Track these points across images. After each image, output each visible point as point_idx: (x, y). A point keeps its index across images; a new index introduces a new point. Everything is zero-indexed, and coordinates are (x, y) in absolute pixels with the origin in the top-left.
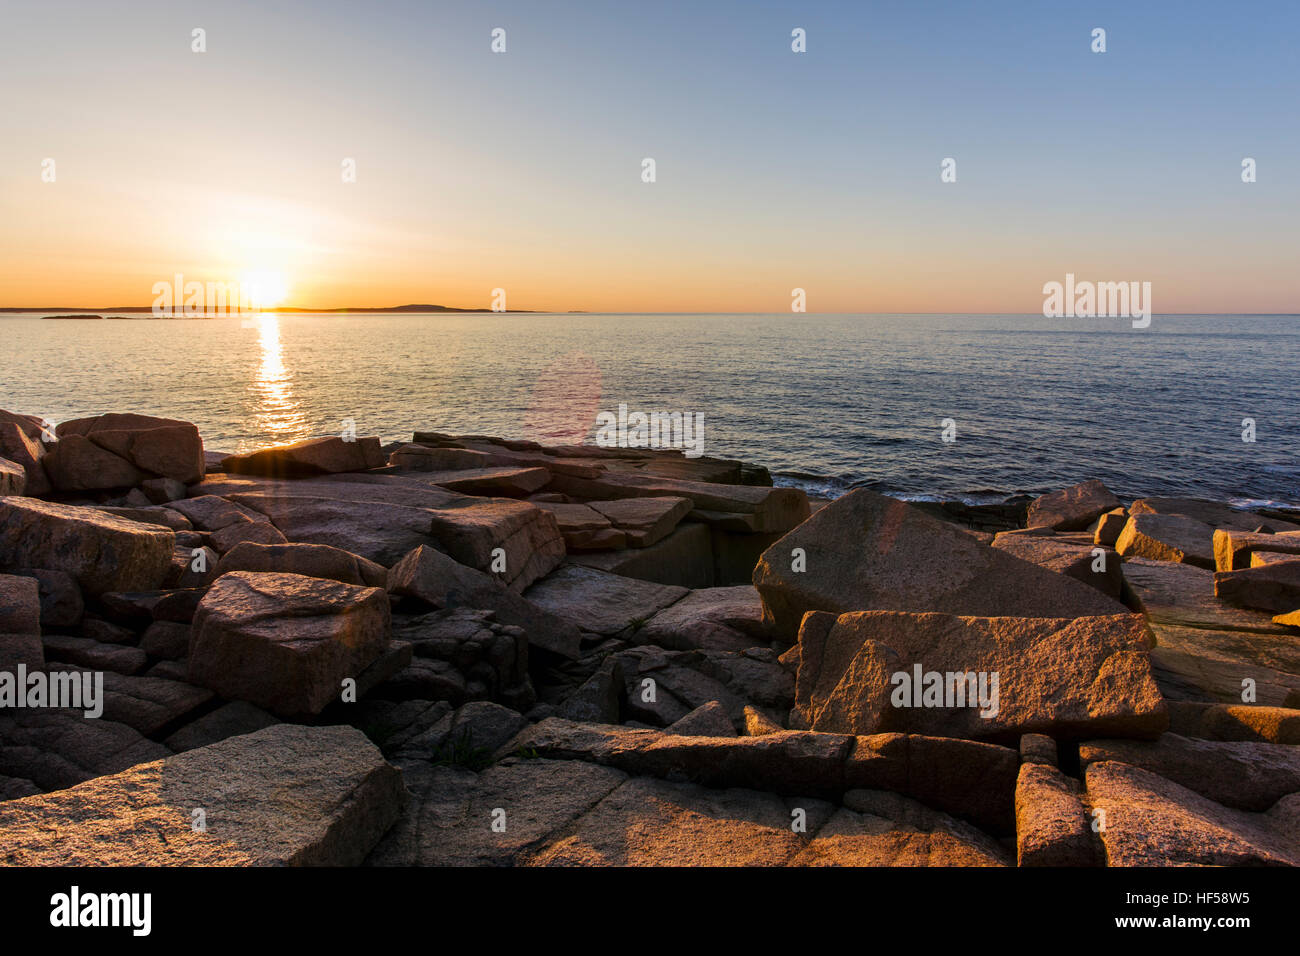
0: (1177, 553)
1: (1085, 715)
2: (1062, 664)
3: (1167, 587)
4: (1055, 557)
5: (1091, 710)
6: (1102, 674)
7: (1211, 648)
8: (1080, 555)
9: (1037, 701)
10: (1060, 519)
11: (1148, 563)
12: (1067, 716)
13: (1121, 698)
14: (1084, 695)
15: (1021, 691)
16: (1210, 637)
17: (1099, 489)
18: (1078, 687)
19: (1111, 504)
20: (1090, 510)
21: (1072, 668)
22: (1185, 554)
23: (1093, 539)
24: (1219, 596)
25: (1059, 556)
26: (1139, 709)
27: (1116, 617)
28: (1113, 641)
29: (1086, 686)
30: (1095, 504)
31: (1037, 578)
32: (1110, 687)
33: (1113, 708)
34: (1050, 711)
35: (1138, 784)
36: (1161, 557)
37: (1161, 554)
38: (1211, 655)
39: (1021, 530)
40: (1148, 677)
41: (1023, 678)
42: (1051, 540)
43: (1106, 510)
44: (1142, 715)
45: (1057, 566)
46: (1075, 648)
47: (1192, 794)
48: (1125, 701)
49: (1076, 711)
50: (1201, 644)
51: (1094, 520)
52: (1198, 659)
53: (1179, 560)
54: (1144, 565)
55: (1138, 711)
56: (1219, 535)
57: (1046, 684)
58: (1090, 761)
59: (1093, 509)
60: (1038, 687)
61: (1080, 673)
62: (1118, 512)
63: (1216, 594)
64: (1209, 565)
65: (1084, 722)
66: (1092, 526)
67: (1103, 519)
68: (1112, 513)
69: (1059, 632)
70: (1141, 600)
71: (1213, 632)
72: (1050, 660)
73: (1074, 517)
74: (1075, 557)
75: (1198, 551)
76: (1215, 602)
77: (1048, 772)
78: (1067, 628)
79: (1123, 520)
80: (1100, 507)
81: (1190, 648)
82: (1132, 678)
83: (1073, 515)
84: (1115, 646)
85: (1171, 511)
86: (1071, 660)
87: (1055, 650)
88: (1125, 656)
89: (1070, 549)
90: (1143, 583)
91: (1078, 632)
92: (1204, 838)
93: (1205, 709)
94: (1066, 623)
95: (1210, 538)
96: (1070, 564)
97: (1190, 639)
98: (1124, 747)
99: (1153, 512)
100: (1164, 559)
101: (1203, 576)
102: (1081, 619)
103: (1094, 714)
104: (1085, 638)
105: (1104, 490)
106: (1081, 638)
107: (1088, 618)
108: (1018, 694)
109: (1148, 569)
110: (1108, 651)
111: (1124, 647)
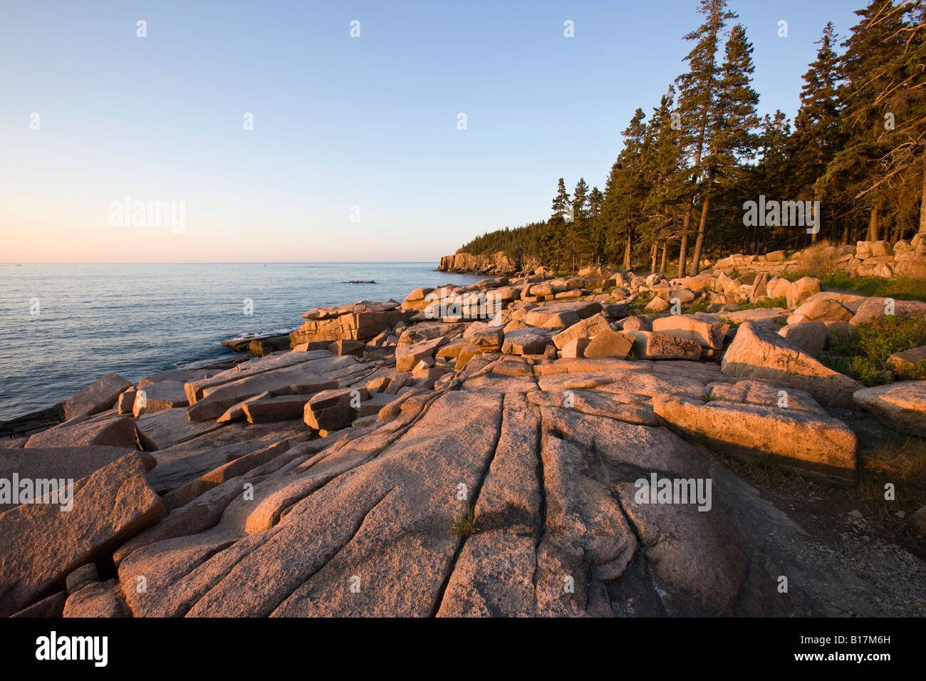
0: (169, 404)
1: (112, 533)
2: (89, 509)
3: (165, 425)
4: (83, 435)
5: (116, 527)
6: (118, 500)
7: (192, 450)
8: (101, 427)
9: (74, 545)
10: (91, 406)
11: (152, 415)
12: (100, 541)
13: (133, 509)
14: (109, 520)
15: (60, 545)
16: (191, 444)
17: (115, 379)
18: (104, 518)
19: (124, 386)
20: (111, 394)
21: (97, 507)
22: (173, 402)
23: (118, 412)
24: (191, 420)
25: (86, 433)
26: (144, 509)
27: (120, 461)
28: (121, 475)
29: (108, 515)
30: (115, 389)
31: (66, 457)
32: (124, 506)
33: (129, 518)
34: (87, 546)
35: (152, 553)
36: (161, 408)
37: (161, 407)
38: (192, 453)
39: (62, 424)
40: (146, 487)
41: (60, 535)
42: (86, 423)
43: (123, 391)
44: (148, 512)
45: (86, 441)
46: (96, 493)
47: (183, 538)
48: (136, 509)
49: (106, 534)
50: (187, 450)
51: (115, 400)
52: (186, 459)
53: (170, 407)
54: (150, 417)
55: (144, 510)
56: (187, 386)
57: (79, 529)
58: (120, 561)
59: (114, 393)
60: (73, 536)
61: (103, 508)
62: (131, 389)
63: (189, 419)
64: (185, 404)
65: (114, 537)
66: (115, 404)
67: (121, 397)
68: (127, 391)
69: (83, 489)
70: (151, 439)
71: (192, 441)
72: (79, 511)
73: (102, 402)
74: (98, 430)
75: (179, 399)
76: (191, 424)
77: (89, 589)
78: (88, 483)
79: (134, 394)
80: (118, 390)
81: (182, 455)
82: (137, 493)
83: (101, 400)
84: (123, 479)
85: (162, 380)
86: (95, 502)
87: (82, 502)
88: (130, 482)
89: (94, 426)
90: (150, 429)
91: (97, 482)
92: (187, 560)
93: (191, 485)
94: (86, 480)
95: (183, 389)
96: (95, 436)
97: (181, 450)
98: (142, 536)
99: (152, 383)
100: (162, 409)
101: (182, 411)
102: (97, 472)
103: (118, 529)
104: (102, 483)
105: (119, 379)
106: (99, 484)
107: (101, 469)
108: (58, 549)
109: (152, 419)
110: (119, 484)
111: (129, 476)
